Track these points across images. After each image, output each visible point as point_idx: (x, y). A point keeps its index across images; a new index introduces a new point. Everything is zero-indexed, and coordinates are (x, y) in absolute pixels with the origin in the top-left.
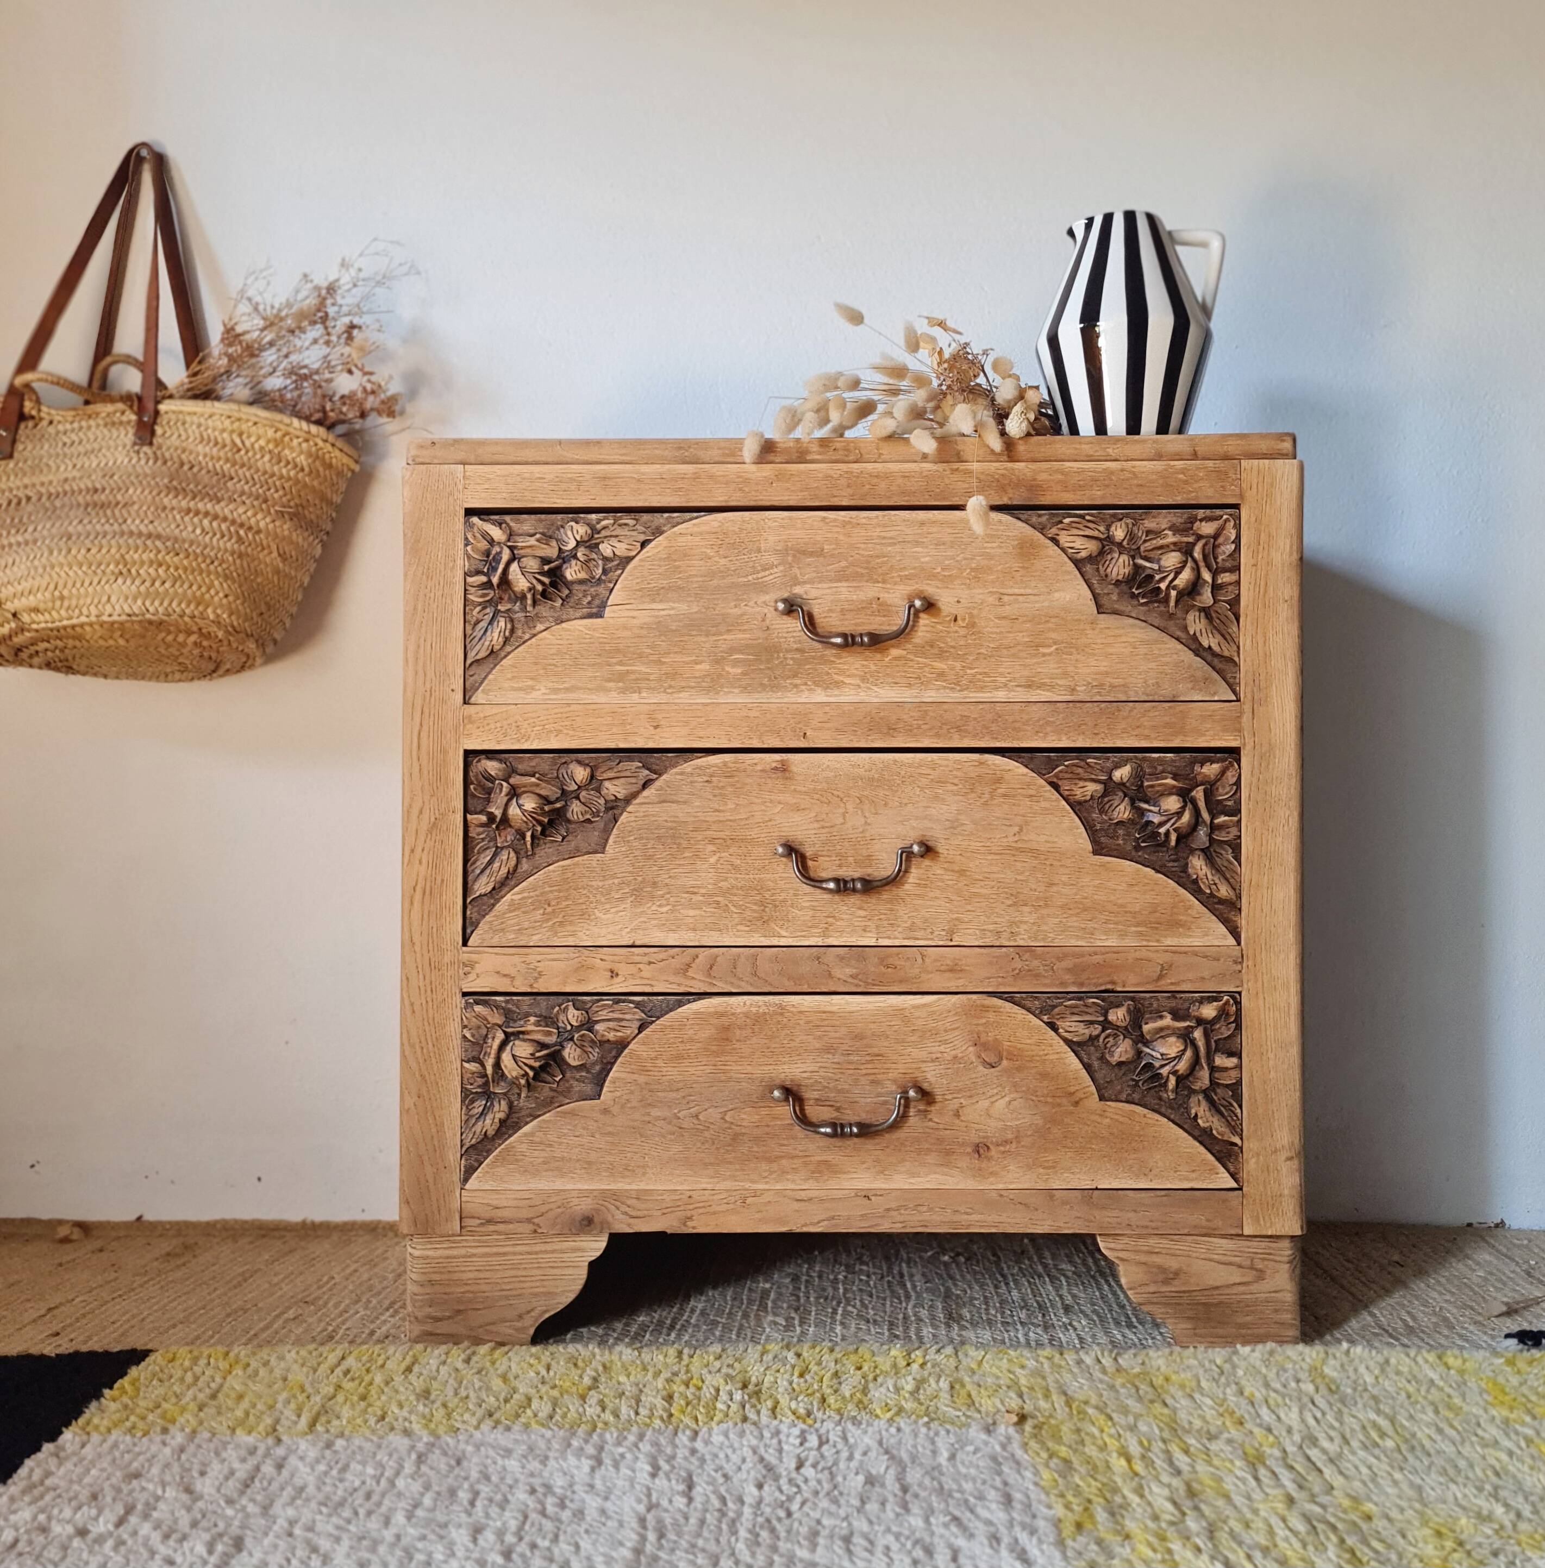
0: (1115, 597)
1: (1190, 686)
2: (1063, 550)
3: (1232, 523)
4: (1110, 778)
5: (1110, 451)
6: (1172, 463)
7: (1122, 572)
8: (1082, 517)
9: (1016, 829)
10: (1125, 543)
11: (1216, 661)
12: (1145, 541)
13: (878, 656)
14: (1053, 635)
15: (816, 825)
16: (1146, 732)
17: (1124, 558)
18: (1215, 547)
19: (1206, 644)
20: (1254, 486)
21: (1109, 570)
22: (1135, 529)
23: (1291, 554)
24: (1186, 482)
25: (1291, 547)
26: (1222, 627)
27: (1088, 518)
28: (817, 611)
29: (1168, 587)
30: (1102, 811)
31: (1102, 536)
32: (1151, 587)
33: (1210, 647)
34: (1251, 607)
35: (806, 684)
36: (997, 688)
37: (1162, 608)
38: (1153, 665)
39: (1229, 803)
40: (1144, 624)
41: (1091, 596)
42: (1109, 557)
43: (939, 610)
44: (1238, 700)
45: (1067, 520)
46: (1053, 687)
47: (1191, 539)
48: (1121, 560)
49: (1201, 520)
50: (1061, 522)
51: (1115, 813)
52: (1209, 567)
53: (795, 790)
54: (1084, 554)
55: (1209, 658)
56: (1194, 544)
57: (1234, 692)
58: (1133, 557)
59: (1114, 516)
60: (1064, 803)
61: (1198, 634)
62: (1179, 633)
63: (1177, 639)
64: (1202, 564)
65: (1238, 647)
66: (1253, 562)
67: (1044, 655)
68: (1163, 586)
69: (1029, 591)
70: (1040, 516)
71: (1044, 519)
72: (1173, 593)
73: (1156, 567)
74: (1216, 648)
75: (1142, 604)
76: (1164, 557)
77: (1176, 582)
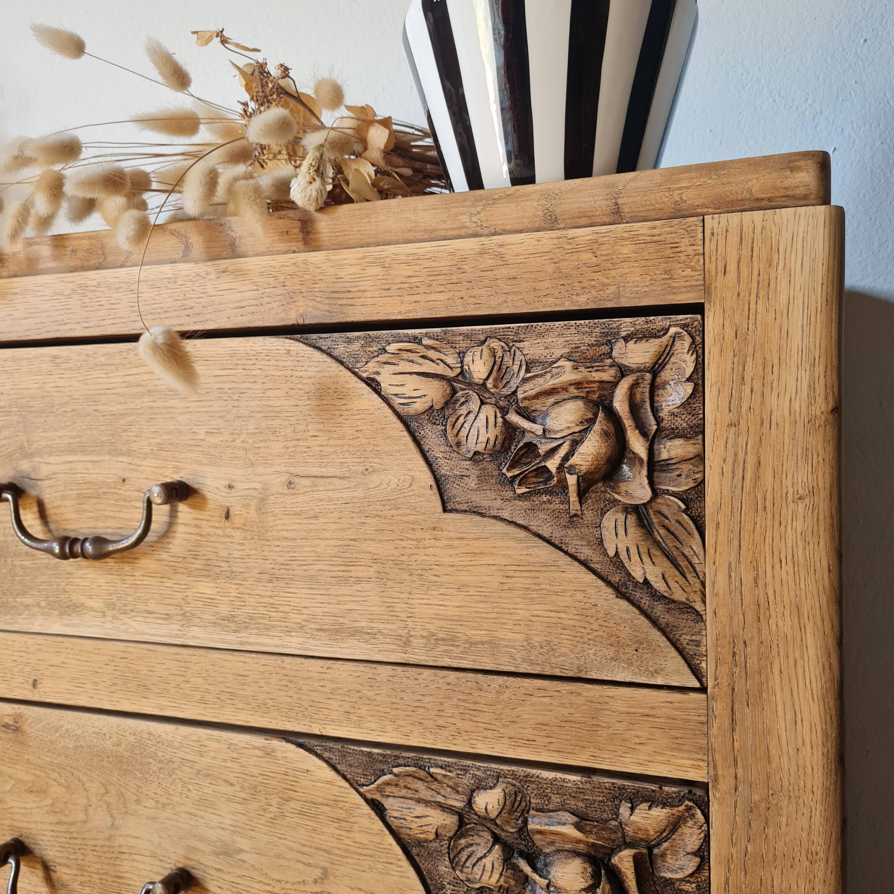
0: (472, 483)
1: (610, 652)
2: (386, 400)
3: (687, 341)
4: (470, 803)
5: (465, 219)
6: (572, 232)
7: (483, 439)
8: (417, 340)
9: (317, 873)
10: (490, 384)
11: (659, 610)
12: (525, 380)
13: (127, 567)
14: (371, 547)
15: (53, 818)
16: (528, 733)
17: (489, 411)
18: (653, 388)
19: (638, 575)
20: (732, 268)
21: (464, 433)
22: (508, 359)
23: (811, 401)
24: (597, 268)
25: (812, 387)
26: (670, 543)
27: (426, 341)
28: (48, 498)
29: (561, 468)
30: (454, 864)
31: (451, 374)
32: (532, 467)
33: (646, 582)
34: (726, 509)
35: (38, 605)
36: (289, 632)
37: (556, 505)
38: (538, 609)
39: (687, 887)
40: (523, 534)
41: (432, 482)
42: (463, 411)
43: (204, 498)
44: (703, 689)
45: (392, 348)
46: (373, 635)
47: (608, 375)
48: (482, 417)
49: (626, 339)
50: (384, 350)
51: (478, 870)
52: (643, 431)
53: (28, 762)
54: (419, 406)
55: (645, 601)
56: (615, 384)
57: (696, 672)
58: (504, 411)
59: (467, 336)
60: (390, 840)
61: (623, 556)
62: (586, 553)
63: (584, 564)
64: (628, 422)
65: (703, 584)
66: (728, 418)
67: (359, 580)
68: (552, 464)
69: (331, 471)
70: (350, 341)
71: (356, 346)
72: (572, 480)
73: (538, 429)
74: (659, 585)
75: (521, 497)
76: (554, 413)
77: (574, 460)
